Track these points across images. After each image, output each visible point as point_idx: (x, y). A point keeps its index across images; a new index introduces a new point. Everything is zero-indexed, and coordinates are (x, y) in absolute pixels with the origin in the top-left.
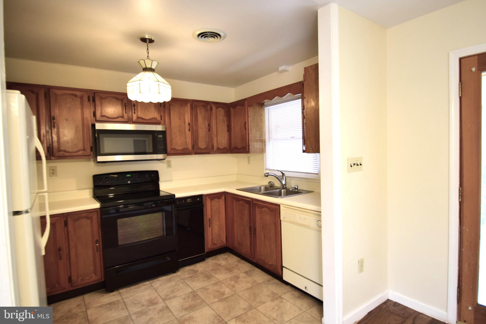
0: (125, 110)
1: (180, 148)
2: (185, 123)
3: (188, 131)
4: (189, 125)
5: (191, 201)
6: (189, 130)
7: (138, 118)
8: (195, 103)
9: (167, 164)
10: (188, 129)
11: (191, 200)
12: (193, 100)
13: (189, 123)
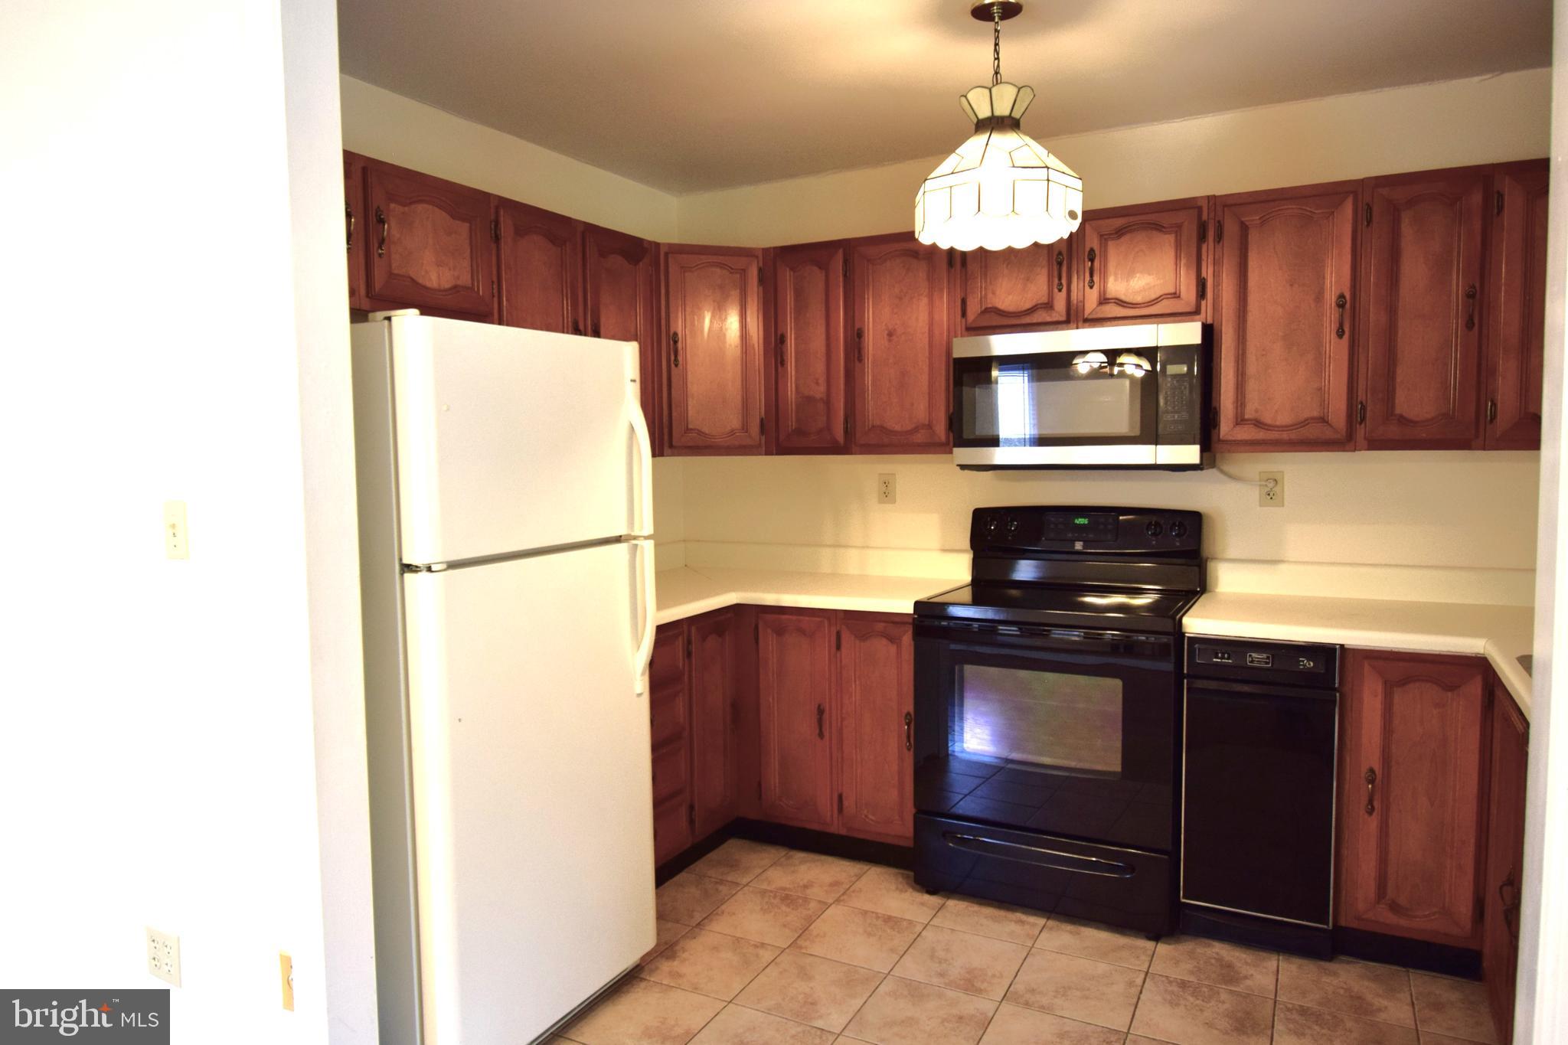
0: (1056, 281)
1: (1284, 419)
2: (1319, 297)
3: (1334, 335)
4: (1341, 305)
5: (1267, 663)
6: (1340, 334)
7: (1104, 300)
8: (1385, 191)
9: (1260, 485)
10: (1335, 327)
11: (1268, 658)
12: (1377, 178)
13: (1342, 296)
